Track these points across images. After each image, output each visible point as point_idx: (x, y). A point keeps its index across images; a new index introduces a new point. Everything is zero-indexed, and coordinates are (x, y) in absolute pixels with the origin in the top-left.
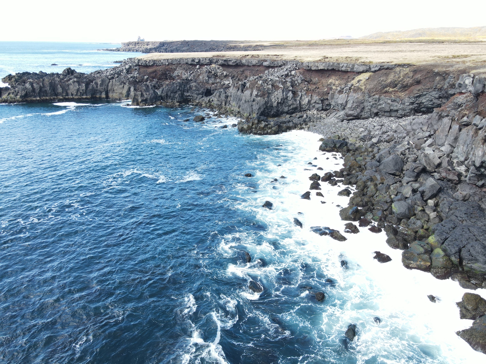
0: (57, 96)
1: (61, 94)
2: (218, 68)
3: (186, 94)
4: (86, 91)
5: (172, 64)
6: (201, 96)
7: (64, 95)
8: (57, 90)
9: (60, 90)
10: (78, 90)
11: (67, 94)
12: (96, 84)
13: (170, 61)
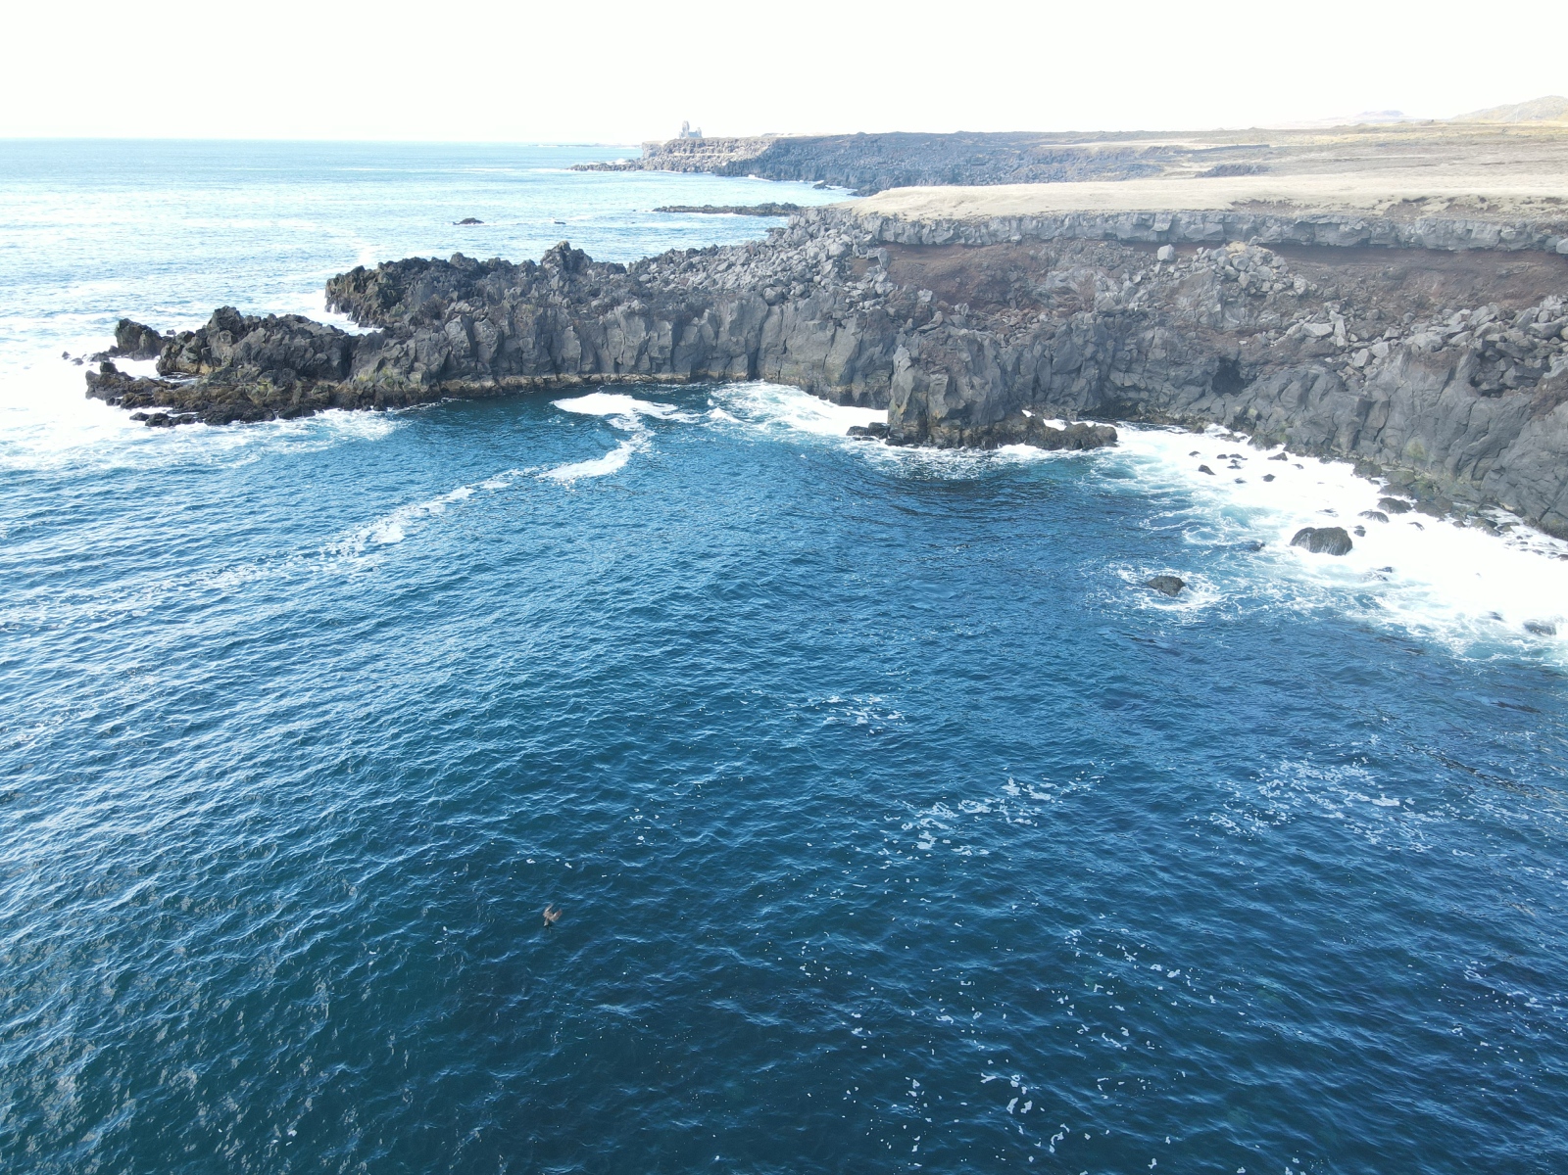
0: (558, 373)
1: (575, 365)
2: (1266, 260)
3: (1118, 378)
4: (673, 352)
5: (1037, 237)
6: (1195, 390)
7: (587, 368)
8: (562, 346)
9: (572, 348)
10: (643, 349)
11: (598, 367)
12: (716, 321)
13: (1030, 226)
